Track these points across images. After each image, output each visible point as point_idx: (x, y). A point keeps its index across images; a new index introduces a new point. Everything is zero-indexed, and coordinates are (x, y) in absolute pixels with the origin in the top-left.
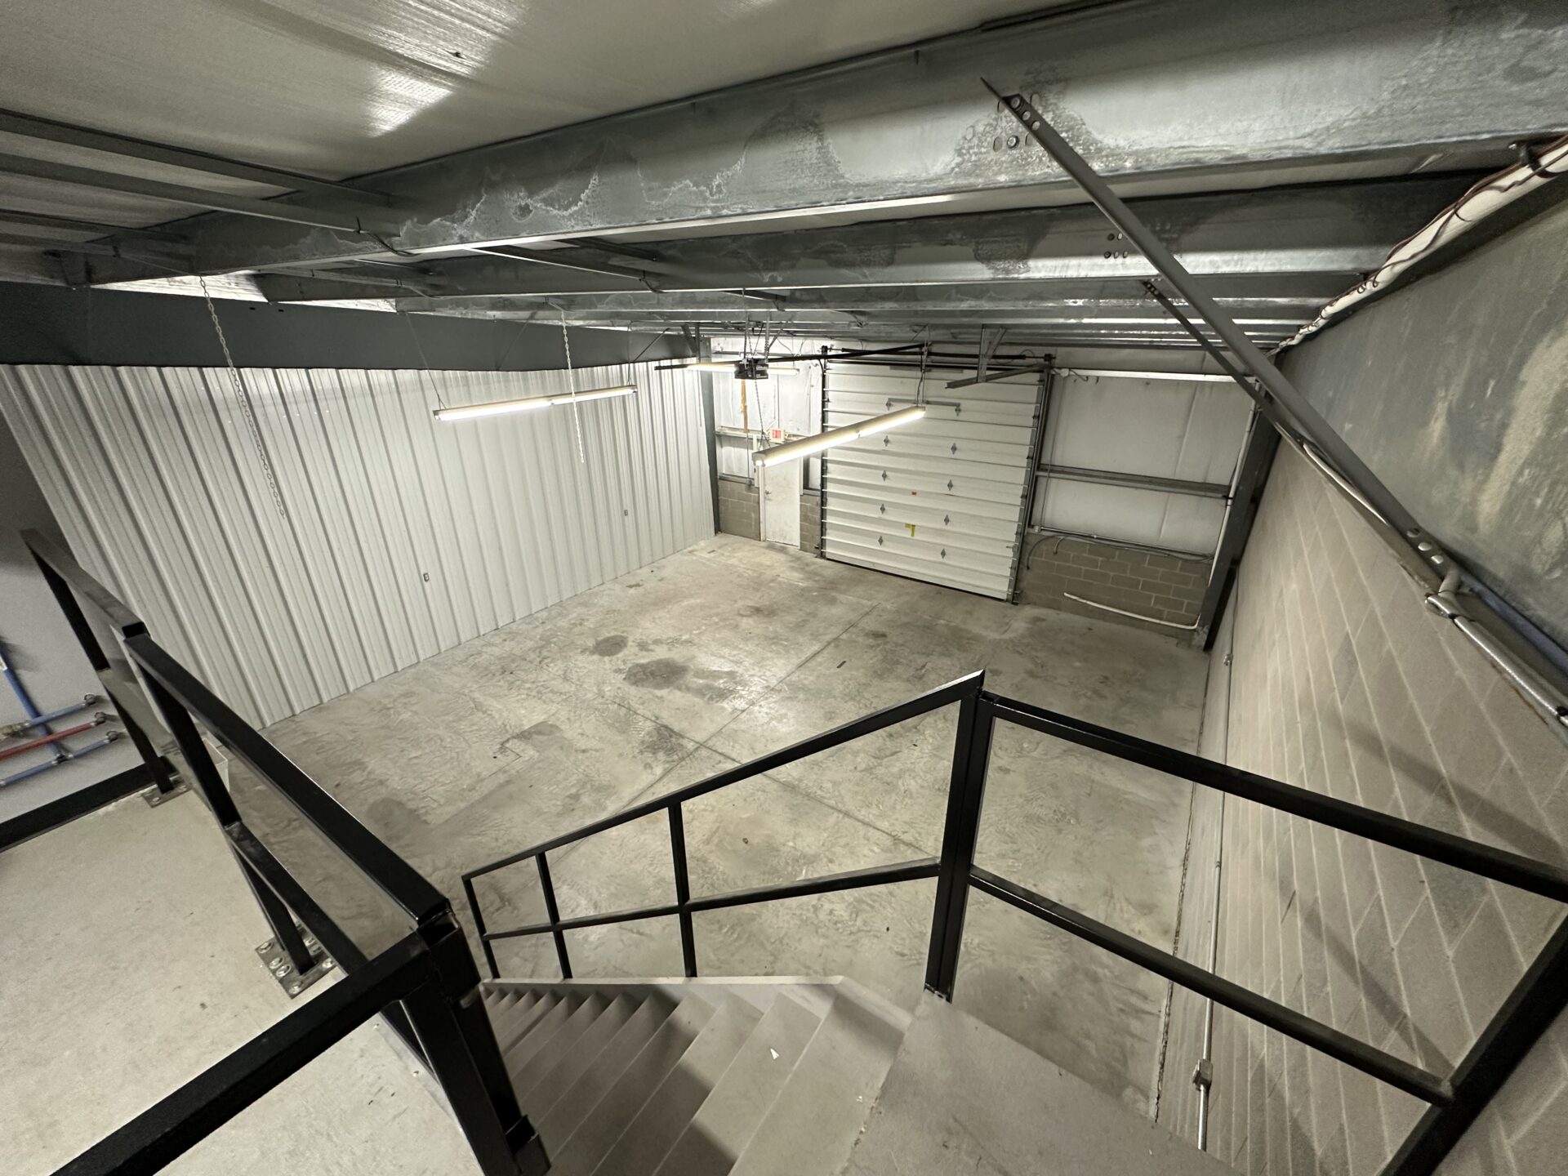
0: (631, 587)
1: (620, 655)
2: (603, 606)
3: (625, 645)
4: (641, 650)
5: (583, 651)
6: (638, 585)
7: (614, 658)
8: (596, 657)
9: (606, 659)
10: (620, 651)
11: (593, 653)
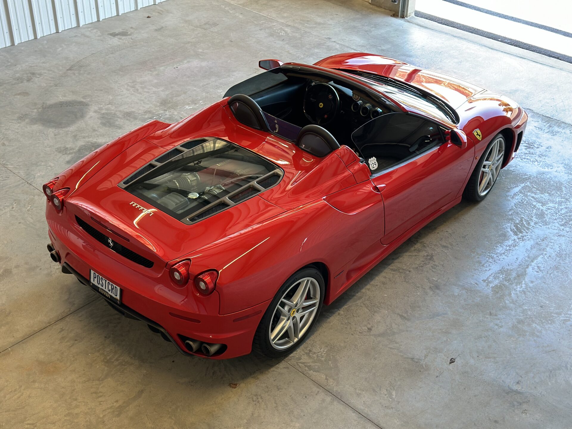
0: (114, 35)
1: (72, 128)
2: (67, 58)
3: (82, 116)
4: (104, 124)
5: (22, 118)
6: (124, 34)
7: (62, 131)
8: (36, 127)
9: (51, 131)
10: (73, 122)
11: (34, 121)
